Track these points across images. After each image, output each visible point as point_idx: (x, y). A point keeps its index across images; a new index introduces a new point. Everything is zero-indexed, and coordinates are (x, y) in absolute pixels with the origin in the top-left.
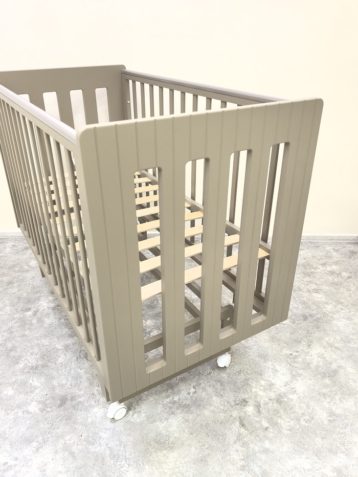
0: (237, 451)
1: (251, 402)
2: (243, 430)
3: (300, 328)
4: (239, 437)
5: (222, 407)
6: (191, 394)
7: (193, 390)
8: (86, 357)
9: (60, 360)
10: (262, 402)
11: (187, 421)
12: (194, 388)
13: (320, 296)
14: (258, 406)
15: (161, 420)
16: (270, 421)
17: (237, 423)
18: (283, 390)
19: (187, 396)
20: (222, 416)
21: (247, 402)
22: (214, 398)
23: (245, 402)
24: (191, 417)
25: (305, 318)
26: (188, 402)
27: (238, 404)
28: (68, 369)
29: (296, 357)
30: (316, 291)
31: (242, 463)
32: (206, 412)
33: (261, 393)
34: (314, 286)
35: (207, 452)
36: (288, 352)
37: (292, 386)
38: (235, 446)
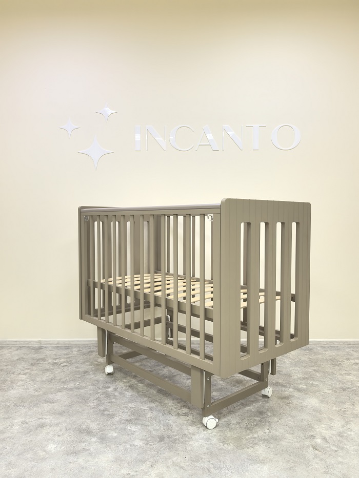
0: (317, 463)
1: (317, 436)
2: (317, 452)
3: (342, 395)
4: (316, 456)
5: (295, 440)
6: (267, 433)
7: (267, 431)
8: (170, 414)
9: (149, 416)
10: (327, 437)
11: (270, 448)
12: (268, 429)
13: (351, 377)
14: (325, 439)
15: (248, 448)
16: (337, 446)
17: (312, 448)
18: (341, 429)
19: (264, 434)
20: (298, 445)
21: (314, 437)
22: (287, 435)
23: (313, 437)
24: (271, 446)
25: (344, 390)
26: (266, 438)
27: (308, 438)
28: (157, 420)
29: (344, 411)
30: (348, 374)
31: (325, 470)
32: (284, 443)
33: (324, 432)
34: (344, 372)
35: (293, 464)
36: (338, 409)
37: (348, 427)
38: (315, 461)
